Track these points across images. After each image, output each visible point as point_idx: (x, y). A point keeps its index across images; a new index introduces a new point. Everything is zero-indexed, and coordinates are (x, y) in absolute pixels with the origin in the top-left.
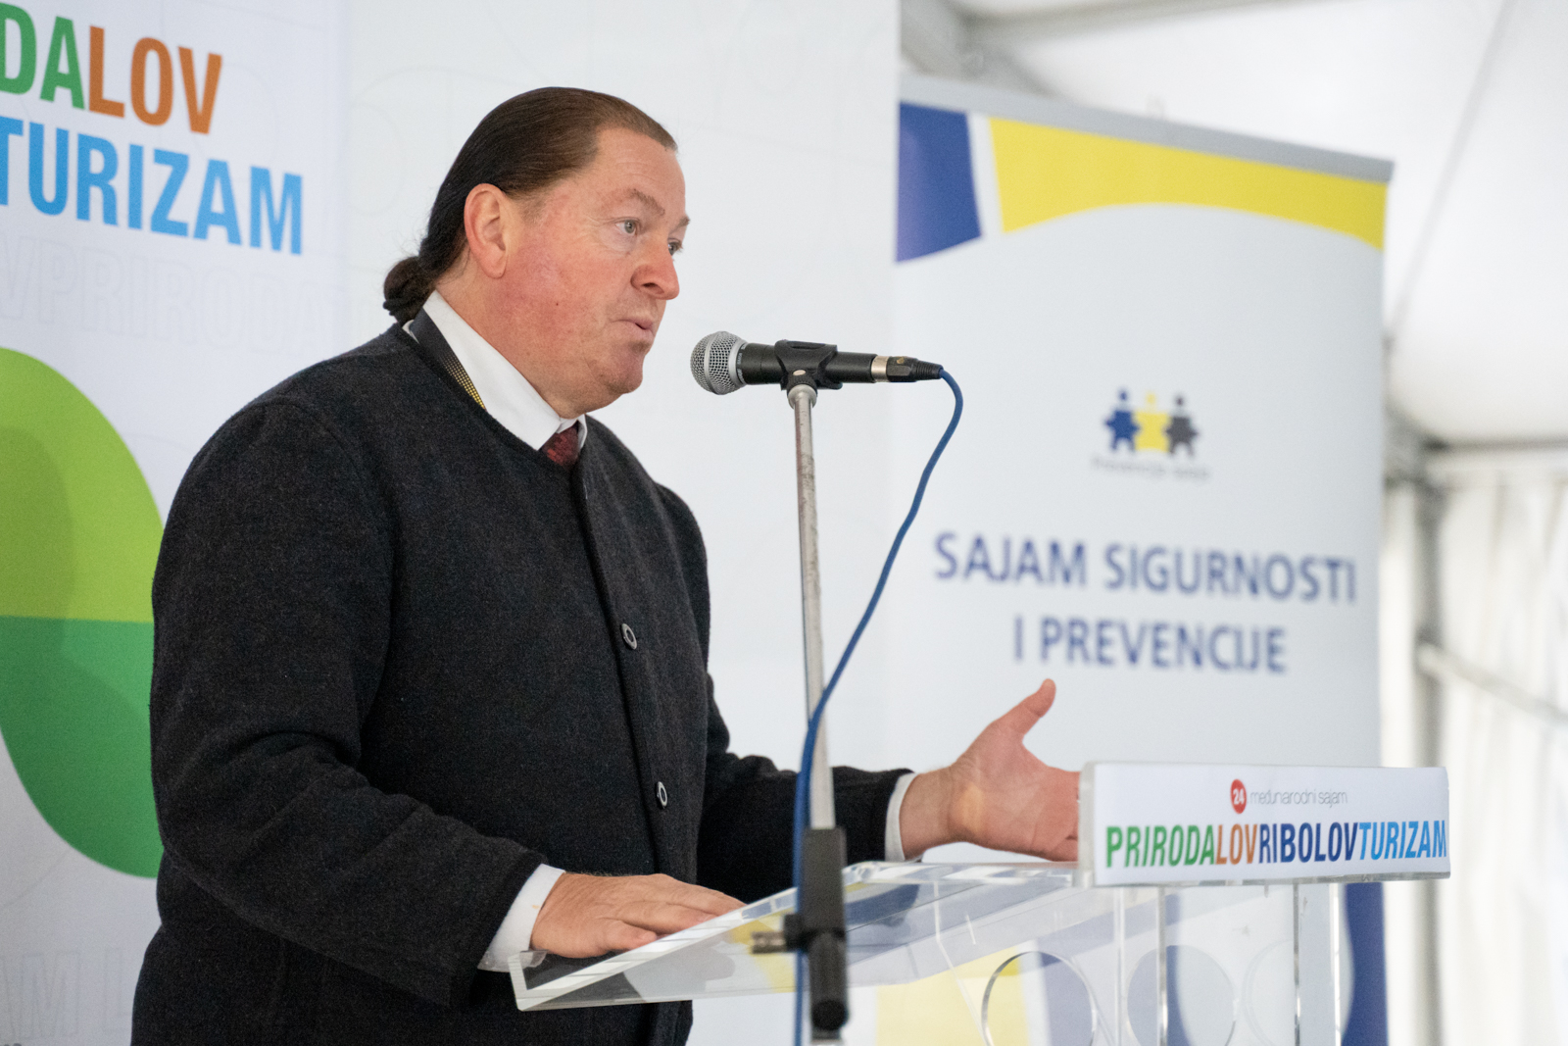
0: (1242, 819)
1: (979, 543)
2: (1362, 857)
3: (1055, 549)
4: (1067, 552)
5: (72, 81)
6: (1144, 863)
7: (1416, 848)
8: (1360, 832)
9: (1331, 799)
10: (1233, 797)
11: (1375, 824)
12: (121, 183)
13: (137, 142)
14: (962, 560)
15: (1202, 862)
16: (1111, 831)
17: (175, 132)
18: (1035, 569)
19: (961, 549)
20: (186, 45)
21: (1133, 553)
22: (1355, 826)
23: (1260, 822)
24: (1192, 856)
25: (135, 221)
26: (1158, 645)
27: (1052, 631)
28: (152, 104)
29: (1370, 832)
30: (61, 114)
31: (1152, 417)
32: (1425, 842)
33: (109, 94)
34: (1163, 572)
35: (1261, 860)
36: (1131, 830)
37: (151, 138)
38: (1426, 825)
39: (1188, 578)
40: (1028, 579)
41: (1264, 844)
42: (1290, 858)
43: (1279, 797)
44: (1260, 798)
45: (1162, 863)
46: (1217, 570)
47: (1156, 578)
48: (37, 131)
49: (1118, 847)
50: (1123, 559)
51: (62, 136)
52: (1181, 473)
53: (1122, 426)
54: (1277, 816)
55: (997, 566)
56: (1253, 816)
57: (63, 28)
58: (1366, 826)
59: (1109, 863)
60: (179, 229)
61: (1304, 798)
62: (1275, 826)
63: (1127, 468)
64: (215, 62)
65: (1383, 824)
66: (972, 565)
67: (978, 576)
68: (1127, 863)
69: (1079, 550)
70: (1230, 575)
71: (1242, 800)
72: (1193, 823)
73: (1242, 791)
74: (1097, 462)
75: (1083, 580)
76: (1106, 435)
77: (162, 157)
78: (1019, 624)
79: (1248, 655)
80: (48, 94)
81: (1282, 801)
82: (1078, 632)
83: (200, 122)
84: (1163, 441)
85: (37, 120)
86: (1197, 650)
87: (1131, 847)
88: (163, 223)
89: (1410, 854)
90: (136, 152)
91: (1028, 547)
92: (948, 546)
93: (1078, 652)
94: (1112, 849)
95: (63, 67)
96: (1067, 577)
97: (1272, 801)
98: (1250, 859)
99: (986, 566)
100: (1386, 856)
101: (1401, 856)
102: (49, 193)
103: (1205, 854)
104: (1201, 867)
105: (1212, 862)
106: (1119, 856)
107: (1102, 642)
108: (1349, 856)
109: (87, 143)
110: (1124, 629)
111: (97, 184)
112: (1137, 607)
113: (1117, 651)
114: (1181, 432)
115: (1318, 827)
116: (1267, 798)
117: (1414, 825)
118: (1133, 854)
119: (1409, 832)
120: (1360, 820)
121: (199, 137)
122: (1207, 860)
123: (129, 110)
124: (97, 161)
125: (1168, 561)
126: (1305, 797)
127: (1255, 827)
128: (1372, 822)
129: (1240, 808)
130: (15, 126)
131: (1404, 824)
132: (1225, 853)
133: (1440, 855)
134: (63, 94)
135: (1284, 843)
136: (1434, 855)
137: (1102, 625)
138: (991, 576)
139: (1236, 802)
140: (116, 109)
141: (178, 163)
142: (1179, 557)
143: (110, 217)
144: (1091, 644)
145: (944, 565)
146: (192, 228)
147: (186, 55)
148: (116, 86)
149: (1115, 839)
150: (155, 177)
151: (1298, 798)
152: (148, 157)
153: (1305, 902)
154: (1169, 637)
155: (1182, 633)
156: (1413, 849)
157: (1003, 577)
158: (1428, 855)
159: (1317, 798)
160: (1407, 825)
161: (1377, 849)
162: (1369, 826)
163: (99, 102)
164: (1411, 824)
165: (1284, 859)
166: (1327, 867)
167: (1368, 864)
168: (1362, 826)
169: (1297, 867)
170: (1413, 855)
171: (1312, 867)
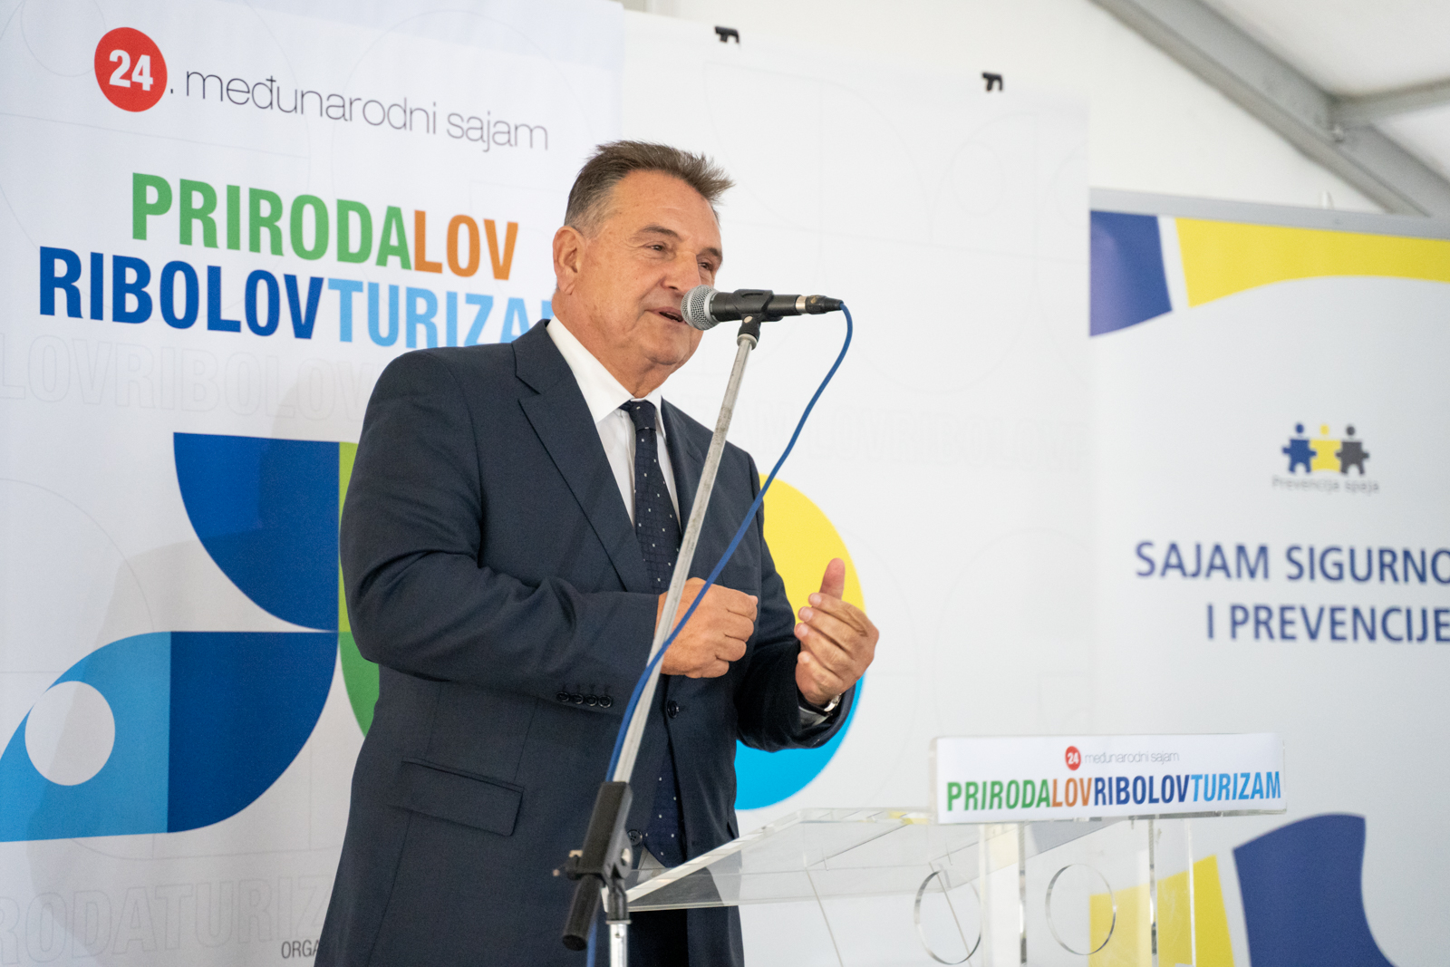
0: (1076, 774)
1: (1173, 547)
2: (1196, 799)
3: (1241, 550)
4: (1252, 553)
5: (401, 251)
6: (983, 807)
7: (1248, 791)
8: (1191, 783)
9: (1163, 758)
10: (1067, 759)
11: (1207, 777)
12: (440, 321)
13: (452, 289)
14: (1159, 564)
15: (1038, 805)
16: (951, 785)
17: (483, 280)
18: (1224, 567)
19: (1158, 555)
20: (490, 217)
21: (1312, 551)
22: (1187, 778)
23: (1095, 776)
24: (1028, 801)
26: (1334, 623)
27: (1240, 615)
28: (463, 261)
29: (1202, 782)
30: (393, 274)
31: (1326, 442)
32: (1258, 788)
33: (431, 256)
34: (1339, 565)
35: (1096, 803)
36: (969, 784)
37: (462, 286)
38: (1258, 775)
39: (1361, 570)
40: (1218, 575)
41: (1098, 792)
42: (1126, 801)
43: (1114, 758)
44: (1095, 759)
45: (1000, 806)
46: (1386, 563)
47: (1333, 571)
48: (374, 288)
49: (957, 796)
50: (1302, 557)
51: (394, 290)
52: (1351, 487)
53: (1299, 452)
54: (1112, 771)
55: (1190, 566)
56: (1087, 772)
57: (394, 214)
58: (1197, 778)
59: (950, 808)
62: (1110, 779)
63: (1304, 485)
64: (512, 229)
65: (1214, 776)
66: (1167, 566)
67: (1174, 574)
68: (967, 807)
69: (1263, 550)
70: (1399, 567)
71: (1076, 761)
72: (1028, 778)
73: (1076, 755)
74: (1276, 481)
75: (1266, 575)
76: (1286, 460)
77: (471, 299)
78: (1210, 609)
79: (1417, 631)
80: (382, 261)
81: (1117, 760)
82: (1263, 615)
83: (502, 272)
84: (1338, 463)
85: (374, 280)
86: (1372, 626)
87: (968, 797)
89: (1242, 796)
90: (452, 298)
91: (1218, 549)
92: (1147, 551)
93: (1263, 630)
94: (951, 798)
95: (394, 241)
96: (1252, 573)
97: (1108, 760)
98: (1085, 802)
99: (1180, 566)
100: (1220, 798)
101: (1234, 798)
102: (384, 331)
103: (1041, 800)
104: (1038, 809)
105: (1048, 805)
106: (959, 803)
107: (1284, 622)
108: (1182, 798)
109: (413, 294)
110: (1304, 611)
111: (422, 322)
112: (1316, 594)
113: (1298, 629)
114: (1352, 455)
115: (1151, 779)
116: (1102, 758)
117: (1246, 776)
118: (971, 801)
119: (1241, 781)
120: (1191, 773)
121: (501, 282)
122: (1043, 804)
123: (446, 267)
124: (421, 306)
125: (1344, 558)
126: (1139, 757)
127: (1090, 780)
128: (1203, 772)
129: (1074, 767)
130: (357, 286)
131: (1236, 775)
132: (1061, 798)
133: (1274, 796)
134: (394, 261)
135: (1119, 791)
136: (1268, 797)
137: (1283, 609)
138: (1184, 574)
139: (1071, 762)
140: (436, 268)
141: (485, 303)
142: (1352, 552)
144: (1275, 624)
145: (1145, 567)
147: (490, 225)
148: (436, 250)
149: (955, 791)
150: (467, 314)
151: (1131, 758)
152: (461, 300)
153: (1160, 832)
154: (1346, 617)
155: (1357, 612)
156: (1245, 793)
157: (1195, 575)
158: (1262, 797)
159: (1150, 757)
160: (1239, 776)
161: (1209, 795)
162: (1200, 777)
163: (423, 265)
164: (1243, 775)
165: (1119, 802)
166: (1161, 808)
167: (1202, 805)
168: (1194, 777)
169: (1131, 808)
170: (1246, 797)
171: (1146, 808)
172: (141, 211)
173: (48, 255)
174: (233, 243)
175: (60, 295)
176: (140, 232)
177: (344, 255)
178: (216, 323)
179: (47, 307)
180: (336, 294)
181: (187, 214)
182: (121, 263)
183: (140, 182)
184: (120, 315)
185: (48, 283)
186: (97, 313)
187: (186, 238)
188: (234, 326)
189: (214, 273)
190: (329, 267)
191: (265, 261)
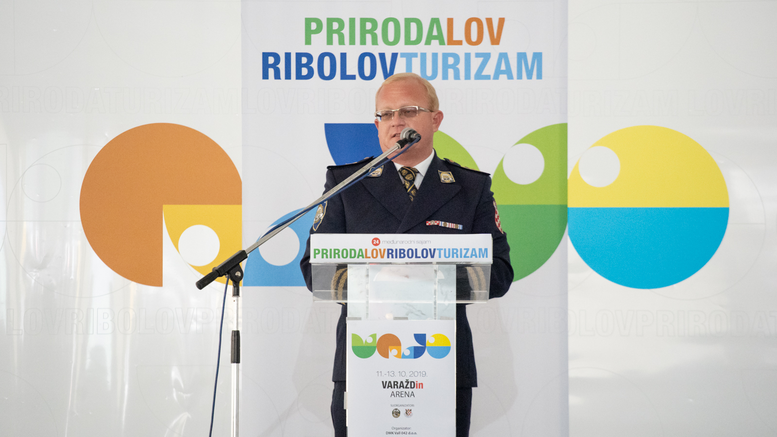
2: (440, 257)
5: (440, 37)
6: (331, 257)
7: (469, 254)
8: (437, 251)
11: (445, 250)
12: (461, 66)
13: (468, 52)
16: (315, 250)
17: (486, 46)
20: (489, 16)
22: (435, 250)
23: (387, 248)
24: (353, 256)
25: (468, 77)
28: (474, 38)
29: (442, 252)
30: (434, 48)
32: (474, 253)
33: (456, 38)
35: (389, 258)
36: (323, 250)
37: (473, 50)
38: (473, 249)
41: (389, 254)
42: (404, 257)
43: (397, 242)
44: (387, 242)
45: (339, 258)
48: (424, 56)
49: (319, 253)
51: (435, 56)
56: (382, 246)
57: (435, 21)
58: (440, 250)
59: (315, 257)
60: (487, 77)
61: (409, 242)
62: (396, 249)
64: (502, 21)
65: (449, 249)
68: (323, 257)
72: (351, 248)
73: (378, 241)
77: (478, 55)
80: (428, 43)
81: (400, 243)
83: (495, 41)
85: (424, 52)
88: (479, 76)
89: (465, 257)
90: (468, 56)
94: (315, 254)
95: (435, 33)
97: (395, 243)
98: (382, 257)
100: (453, 257)
101: (461, 257)
102: (429, 74)
103: (359, 256)
104: (358, 259)
105: (363, 258)
106: (319, 256)
108: (432, 257)
109: (446, 56)
111: (451, 68)
115: (416, 250)
116: (391, 243)
117: (467, 250)
118: (325, 255)
119: (464, 252)
120: (436, 248)
121: (495, 46)
122: (361, 257)
123: (464, 42)
124: (451, 60)
127: (384, 250)
129: (376, 245)
130: (415, 55)
131: (461, 249)
132: (369, 255)
134: (435, 42)
135: (400, 253)
136: (479, 257)
139: (374, 243)
141: (486, 57)
143: (457, 77)
146: (492, 77)
147: (489, 21)
148: (459, 33)
150: (476, 63)
151: (407, 243)
152: (473, 56)
156: (467, 255)
159: (416, 242)
160: (463, 250)
161: (447, 255)
162: (442, 249)
163: (451, 42)
164: (465, 249)
165: (400, 257)
166: (422, 260)
167: (443, 259)
168: (438, 249)
169: (406, 259)
170: (468, 257)
171: (414, 260)
172: (309, 34)
173: (266, 56)
174: (352, 42)
175: (271, 71)
176: (308, 42)
177: (408, 42)
178: (344, 76)
179: (265, 76)
180: (404, 59)
181: (330, 32)
182: (299, 56)
183: (308, 21)
184: (299, 76)
185: (266, 66)
186: (288, 77)
187: (330, 42)
188: (353, 77)
189: (343, 56)
190: (401, 48)
191: (369, 48)
